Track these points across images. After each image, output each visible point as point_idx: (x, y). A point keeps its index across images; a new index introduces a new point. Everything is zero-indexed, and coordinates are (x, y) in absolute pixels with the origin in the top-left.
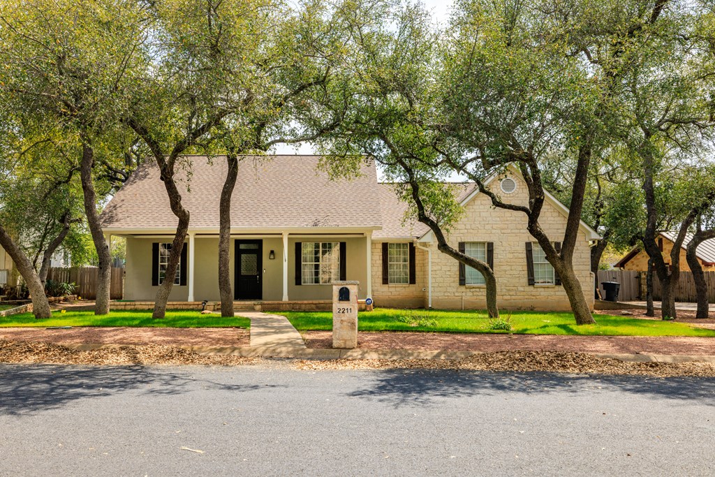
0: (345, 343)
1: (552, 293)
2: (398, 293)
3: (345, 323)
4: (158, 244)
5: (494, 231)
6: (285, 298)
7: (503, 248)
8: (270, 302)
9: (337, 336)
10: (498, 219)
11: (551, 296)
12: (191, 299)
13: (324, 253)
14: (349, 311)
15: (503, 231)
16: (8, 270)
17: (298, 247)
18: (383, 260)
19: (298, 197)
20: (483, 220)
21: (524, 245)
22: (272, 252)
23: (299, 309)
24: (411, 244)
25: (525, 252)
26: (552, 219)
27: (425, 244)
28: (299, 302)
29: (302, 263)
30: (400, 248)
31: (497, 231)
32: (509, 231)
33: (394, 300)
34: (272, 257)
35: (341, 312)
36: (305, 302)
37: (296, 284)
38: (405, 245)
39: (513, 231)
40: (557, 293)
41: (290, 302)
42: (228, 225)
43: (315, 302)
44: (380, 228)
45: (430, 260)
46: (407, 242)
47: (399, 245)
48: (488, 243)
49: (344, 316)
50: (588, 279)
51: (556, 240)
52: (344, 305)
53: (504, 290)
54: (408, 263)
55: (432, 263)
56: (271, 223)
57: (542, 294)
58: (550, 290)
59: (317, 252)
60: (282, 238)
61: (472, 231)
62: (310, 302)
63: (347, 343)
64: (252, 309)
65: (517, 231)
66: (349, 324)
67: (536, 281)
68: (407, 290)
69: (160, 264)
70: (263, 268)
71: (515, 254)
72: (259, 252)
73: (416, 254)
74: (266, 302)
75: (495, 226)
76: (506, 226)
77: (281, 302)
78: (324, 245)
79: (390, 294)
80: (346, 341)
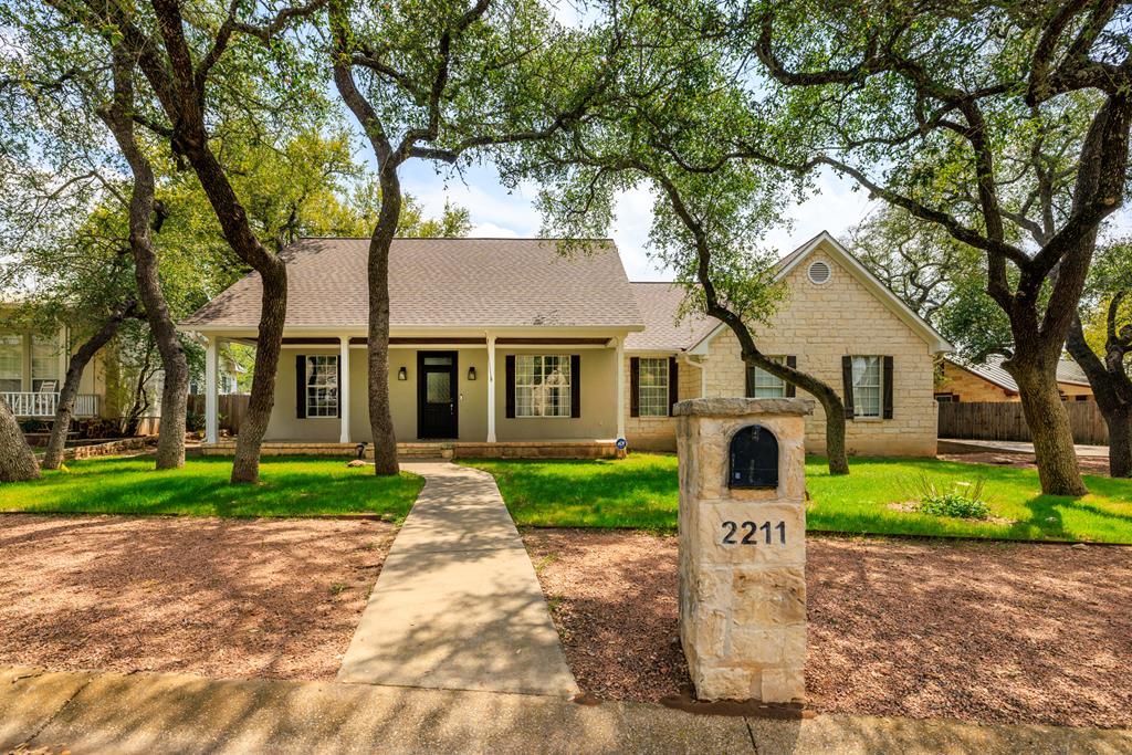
0: (756, 679)
1: (880, 430)
2: (652, 429)
3: (758, 592)
4: (304, 357)
5: (796, 340)
6: (492, 438)
7: (808, 365)
8: (468, 444)
9: (719, 647)
10: (803, 322)
11: (877, 434)
12: (345, 438)
13: (548, 372)
14: (775, 534)
15: (810, 340)
16: (99, 396)
17: (510, 362)
18: (632, 382)
19: (510, 287)
20: (782, 324)
21: (840, 360)
22: (472, 370)
23: (513, 454)
24: (672, 360)
25: (841, 370)
26: (881, 322)
27: (696, 358)
28: (513, 444)
29: (516, 386)
30: (655, 365)
31: (800, 340)
32: (819, 340)
33: (646, 439)
34: (472, 376)
35: (738, 537)
36: (523, 444)
37: (508, 416)
38: (662, 361)
39: (825, 340)
40: (886, 431)
41: (498, 444)
42: (384, 307)
43: (537, 444)
44: (640, 329)
45: (704, 382)
46: (666, 356)
47: (653, 361)
48: (789, 358)
49: (752, 557)
50: (930, 410)
51: (886, 354)
52: (753, 506)
53: (810, 426)
54: (668, 386)
55: (707, 385)
56: (468, 320)
57: (864, 431)
58: (875, 425)
59: (538, 371)
60: (486, 350)
61: (765, 339)
62: (531, 444)
63: (767, 679)
64: (436, 457)
65: (829, 340)
66: (778, 597)
67: (855, 412)
68: (665, 425)
69: (308, 386)
70: (459, 393)
71: (828, 374)
72: (452, 370)
73: (680, 374)
74: (461, 444)
75: (798, 332)
76: (815, 332)
77: (485, 444)
78: (548, 360)
79: (641, 431)
80: (758, 669)
